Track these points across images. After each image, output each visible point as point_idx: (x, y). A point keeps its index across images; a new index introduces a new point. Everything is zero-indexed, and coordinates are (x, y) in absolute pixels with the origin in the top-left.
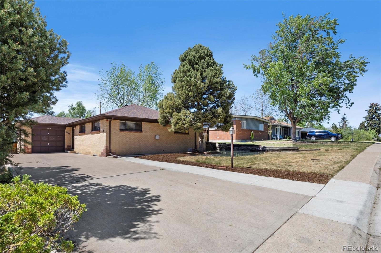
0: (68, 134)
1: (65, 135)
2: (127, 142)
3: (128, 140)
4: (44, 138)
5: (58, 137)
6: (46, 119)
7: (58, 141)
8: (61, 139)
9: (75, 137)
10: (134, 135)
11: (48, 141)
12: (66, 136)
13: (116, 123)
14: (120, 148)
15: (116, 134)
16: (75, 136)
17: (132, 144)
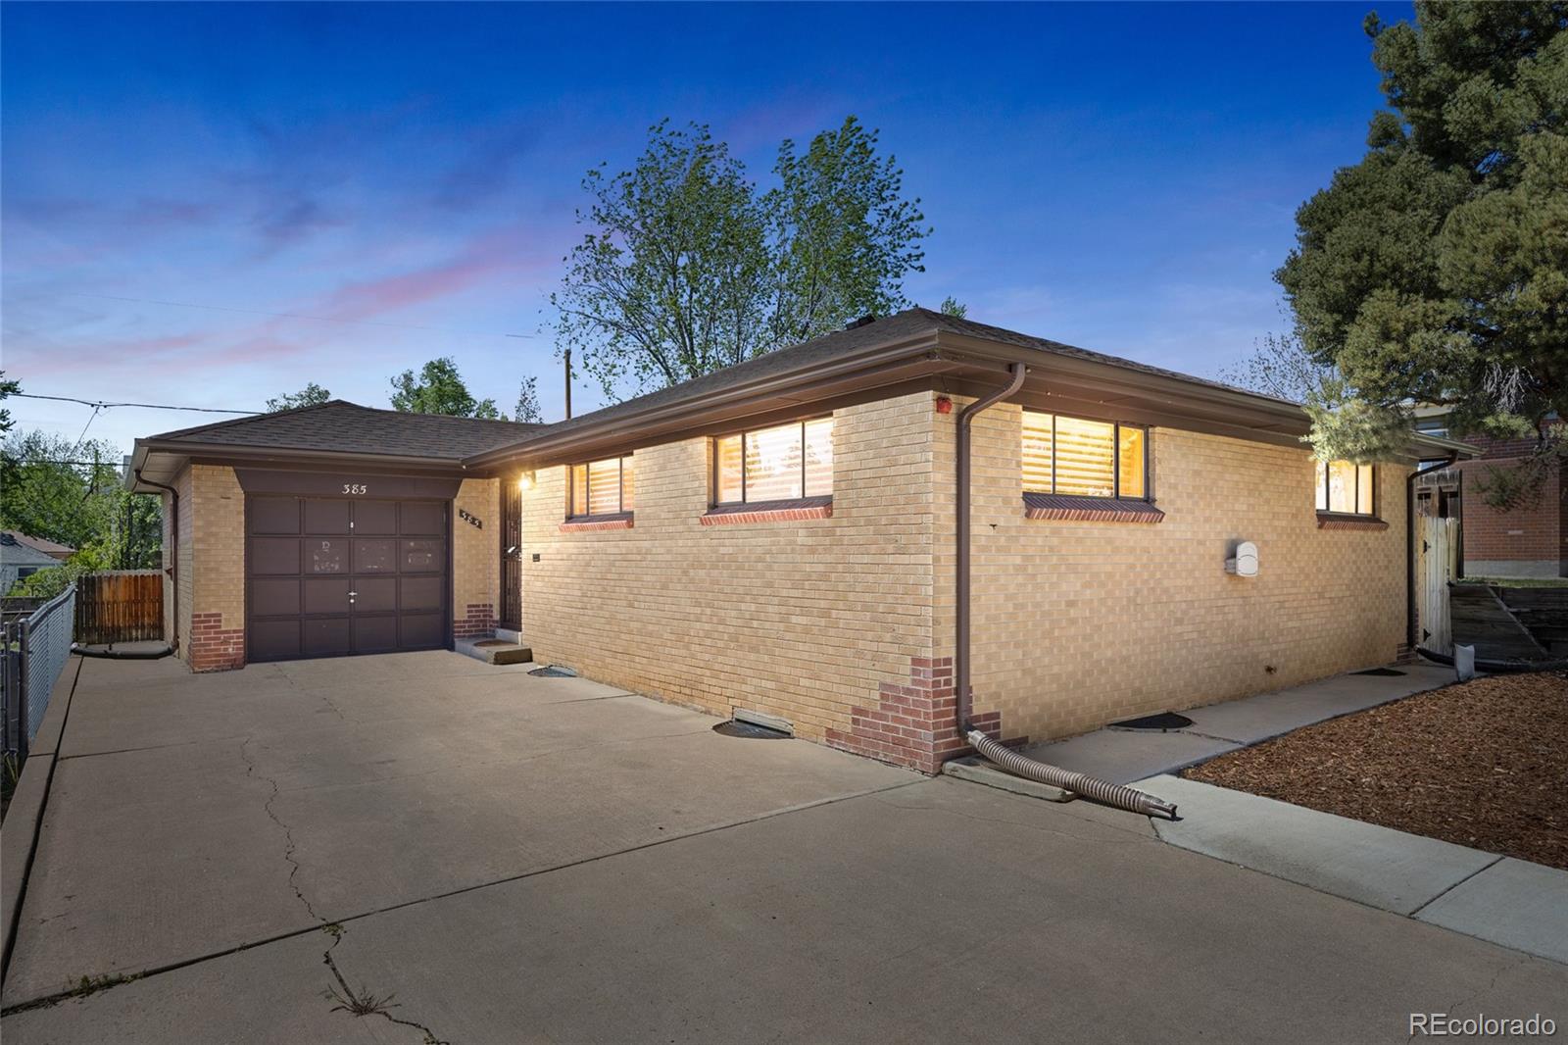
0: (473, 529)
1: (456, 532)
2: (1072, 611)
3: (1078, 588)
4: (326, 557)
5: (410, 551)
6: (333, 422)
7: (411, 575)
8: (428, 561)
9: (528, 549)
10: (1109, 541)
11: (348, 576)
12: (458, 544)
13: (1001, 433)
14: (1025, 672)
15: (1003, 539)
16: (524, 545)
17: (1098, 628)
